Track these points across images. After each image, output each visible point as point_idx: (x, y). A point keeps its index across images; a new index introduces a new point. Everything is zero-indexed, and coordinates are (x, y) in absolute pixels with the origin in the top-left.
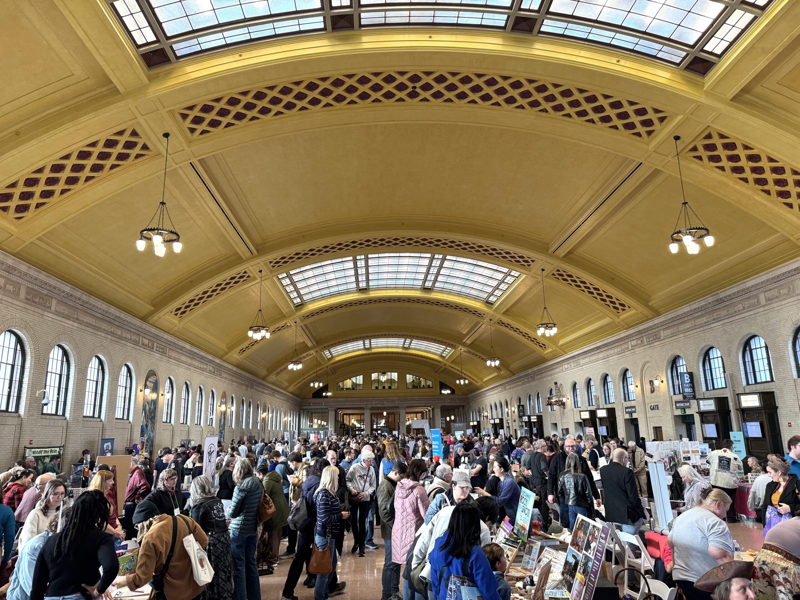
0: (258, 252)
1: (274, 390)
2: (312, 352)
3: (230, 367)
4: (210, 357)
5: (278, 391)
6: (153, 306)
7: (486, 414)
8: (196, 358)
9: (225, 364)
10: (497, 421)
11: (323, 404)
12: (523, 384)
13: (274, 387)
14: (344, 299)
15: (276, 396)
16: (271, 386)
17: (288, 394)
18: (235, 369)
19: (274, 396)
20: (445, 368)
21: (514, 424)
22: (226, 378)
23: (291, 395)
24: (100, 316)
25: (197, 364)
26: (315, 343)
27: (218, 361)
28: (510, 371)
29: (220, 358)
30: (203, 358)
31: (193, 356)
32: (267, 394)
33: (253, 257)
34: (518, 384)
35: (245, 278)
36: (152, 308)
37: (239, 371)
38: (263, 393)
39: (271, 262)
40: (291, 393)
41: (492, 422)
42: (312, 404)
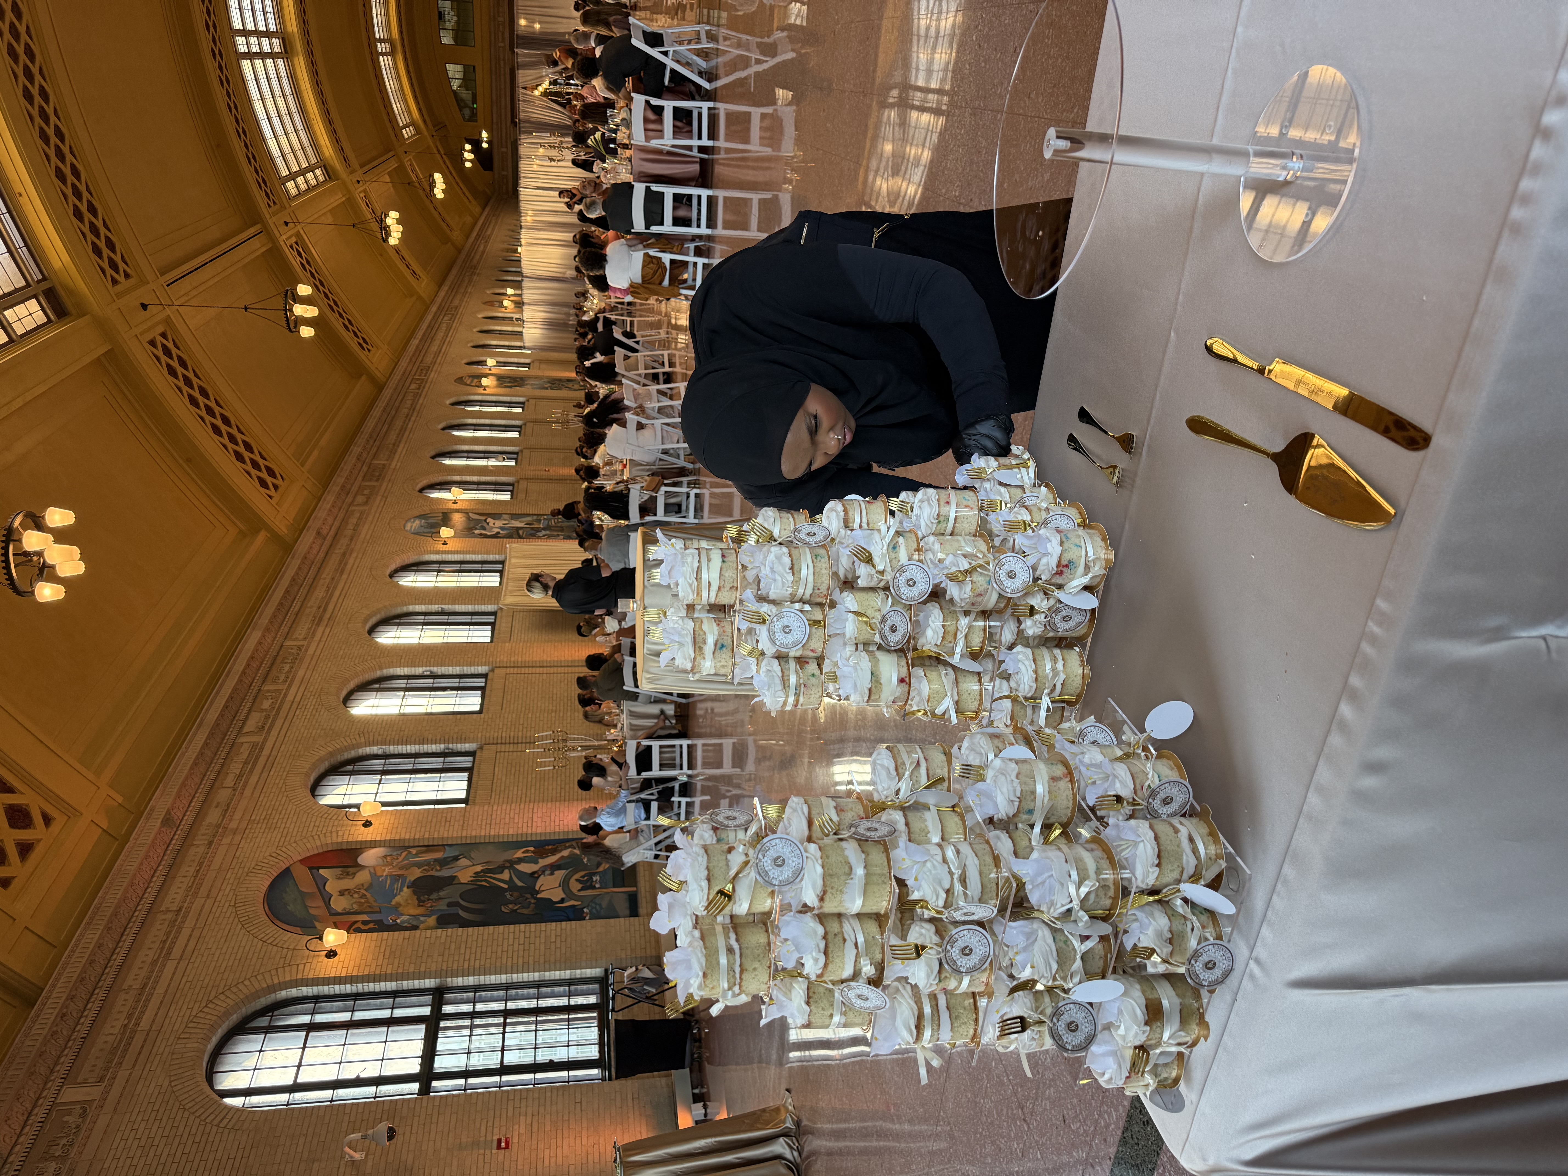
1: (478, 235)
2: (406, 160)
3: (442, 294)
4: (429, 318)
5: (481, 230)
8: (432, 334)
9: (439, 300)
11: (504, 150)
13: (474, 234)
14: (308, 85)
15: (488, 233)
16: (471, 240)
17: (485, 213)
18: (445, 288)
19: (490, 236)
22: (461, 300)
23: (487, 209)
24: (386, 427)
25: (440, 335)
26: (390, 154)
27: (434, 309)
29: (427, 308)
30: (430, 327)
31: (428, 337)
32: (485, 247)
37: (448, 283)
38: (483, 252)
40: (484, 209)
42: (505, 173)
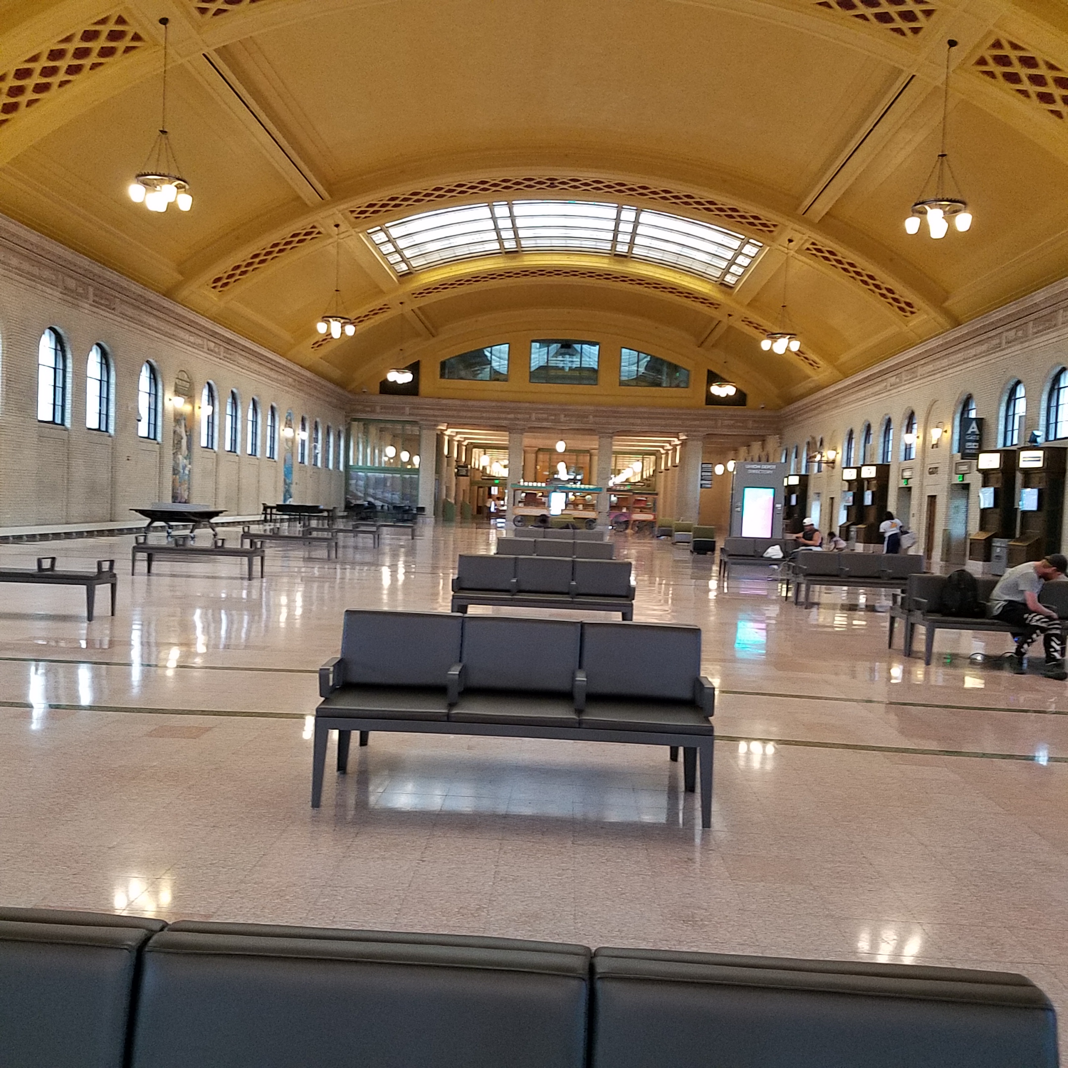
0: (331, 196)
6: (181, 273)
7: (829, 455)
10: (869, 472)
12: (998, 347)
20: (730, 328)
21: (930, 479)
28: (947, 313)
33: (323, 203)
34: (972, 352)
35: (314, 235)
36: (181, 278)
39: (352, 212)
41: (851, 474)
